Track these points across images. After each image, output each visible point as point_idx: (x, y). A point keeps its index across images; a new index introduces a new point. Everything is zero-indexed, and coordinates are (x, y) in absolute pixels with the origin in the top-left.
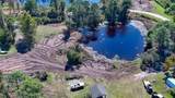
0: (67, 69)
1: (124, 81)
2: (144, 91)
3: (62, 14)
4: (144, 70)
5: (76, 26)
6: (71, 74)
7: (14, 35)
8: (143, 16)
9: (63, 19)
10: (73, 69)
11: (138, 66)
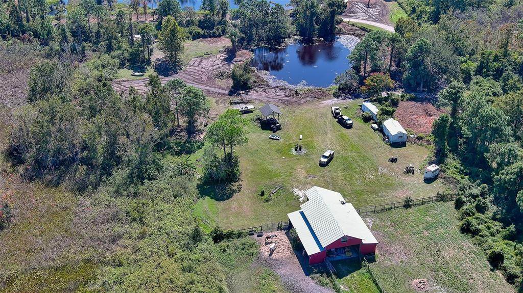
0: (231, 93)
1: (306, 107)
2: (330, 116)
3: (223, 23)
4: (337, 97)
5: (245, 41)
6: (236, 99)
7: (151, 52)
8: (363, 29)
9: (224, 32)
10: (239, 94)
11: (332, 92)
